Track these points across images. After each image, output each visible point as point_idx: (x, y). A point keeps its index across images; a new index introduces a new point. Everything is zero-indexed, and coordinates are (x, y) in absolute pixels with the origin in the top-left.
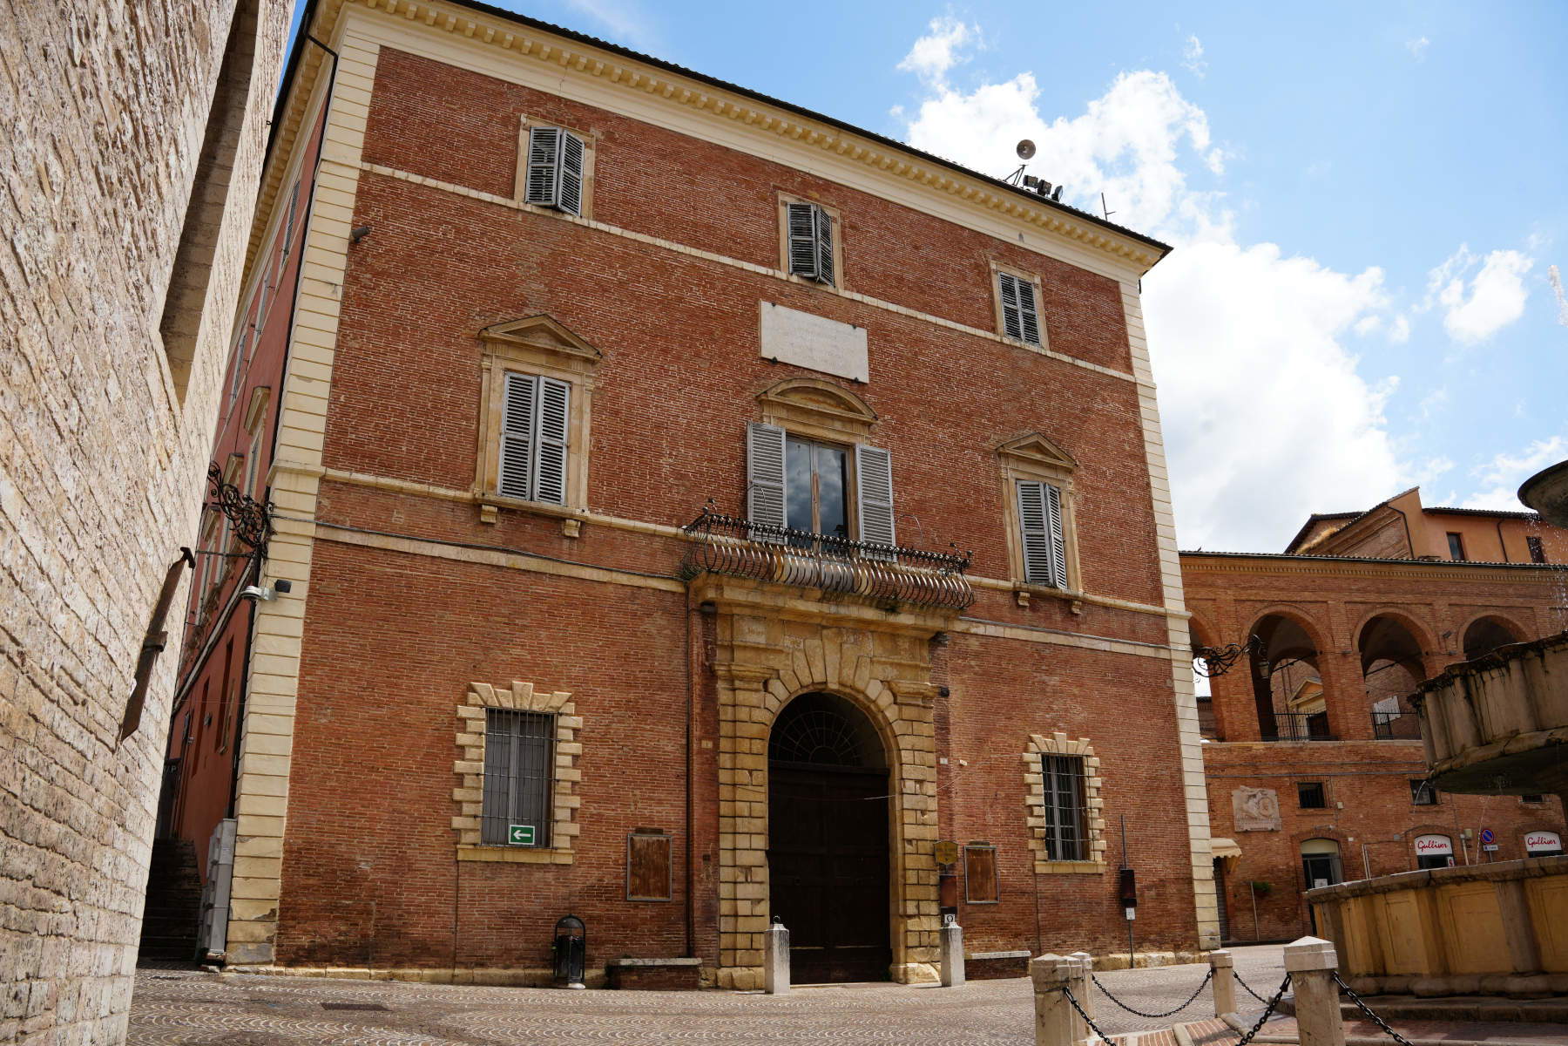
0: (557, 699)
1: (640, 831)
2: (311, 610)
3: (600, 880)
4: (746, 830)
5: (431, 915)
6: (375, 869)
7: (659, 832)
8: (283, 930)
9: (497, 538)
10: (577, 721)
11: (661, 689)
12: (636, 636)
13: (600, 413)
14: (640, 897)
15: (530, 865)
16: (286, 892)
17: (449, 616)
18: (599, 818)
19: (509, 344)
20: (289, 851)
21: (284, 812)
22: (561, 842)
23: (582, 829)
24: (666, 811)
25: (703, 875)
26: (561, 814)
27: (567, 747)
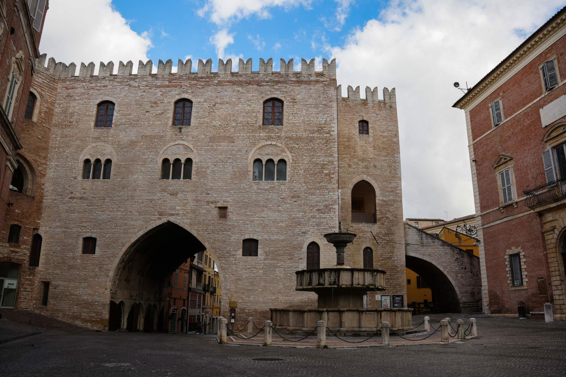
0: (519, 249)
1: (539, 278)
2: (484, 243)
3: (533, 292)
4: (555, 275)
5: (508, 303)
6: (500, 294)
7: (542, 278)
8: (490, 307)
9: (505, 215)
10: (523, 253)
11: (538, 239)
12: (531, 227)
13: (516, 171)
14: (540, 296)
15: (520, 290)
16: (490, 299)
17: (501, 236)
18: (531, 277)
19: (498, 166)
20: (489, 292)
21: (487, 284)
22: (525, 283)
23: (528, 280)
24: (543, 272)
25: (549, 289)
26: (524, 277)
27: (523, 260)
